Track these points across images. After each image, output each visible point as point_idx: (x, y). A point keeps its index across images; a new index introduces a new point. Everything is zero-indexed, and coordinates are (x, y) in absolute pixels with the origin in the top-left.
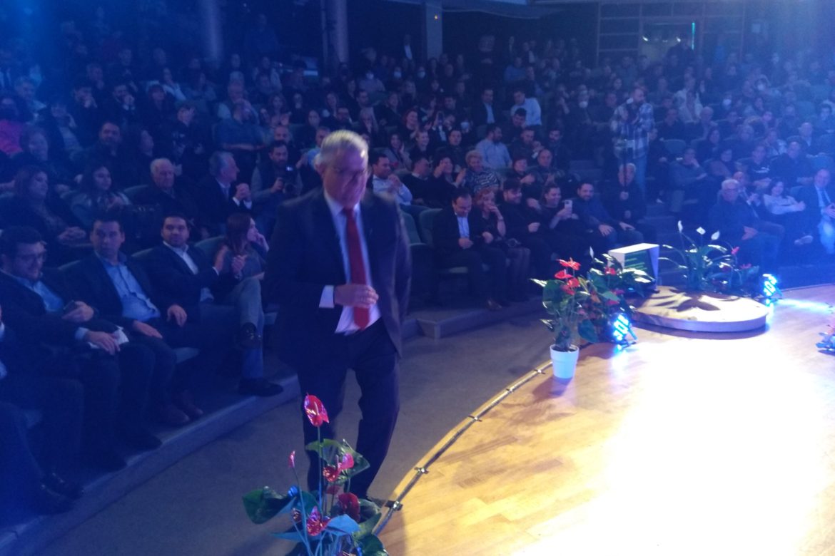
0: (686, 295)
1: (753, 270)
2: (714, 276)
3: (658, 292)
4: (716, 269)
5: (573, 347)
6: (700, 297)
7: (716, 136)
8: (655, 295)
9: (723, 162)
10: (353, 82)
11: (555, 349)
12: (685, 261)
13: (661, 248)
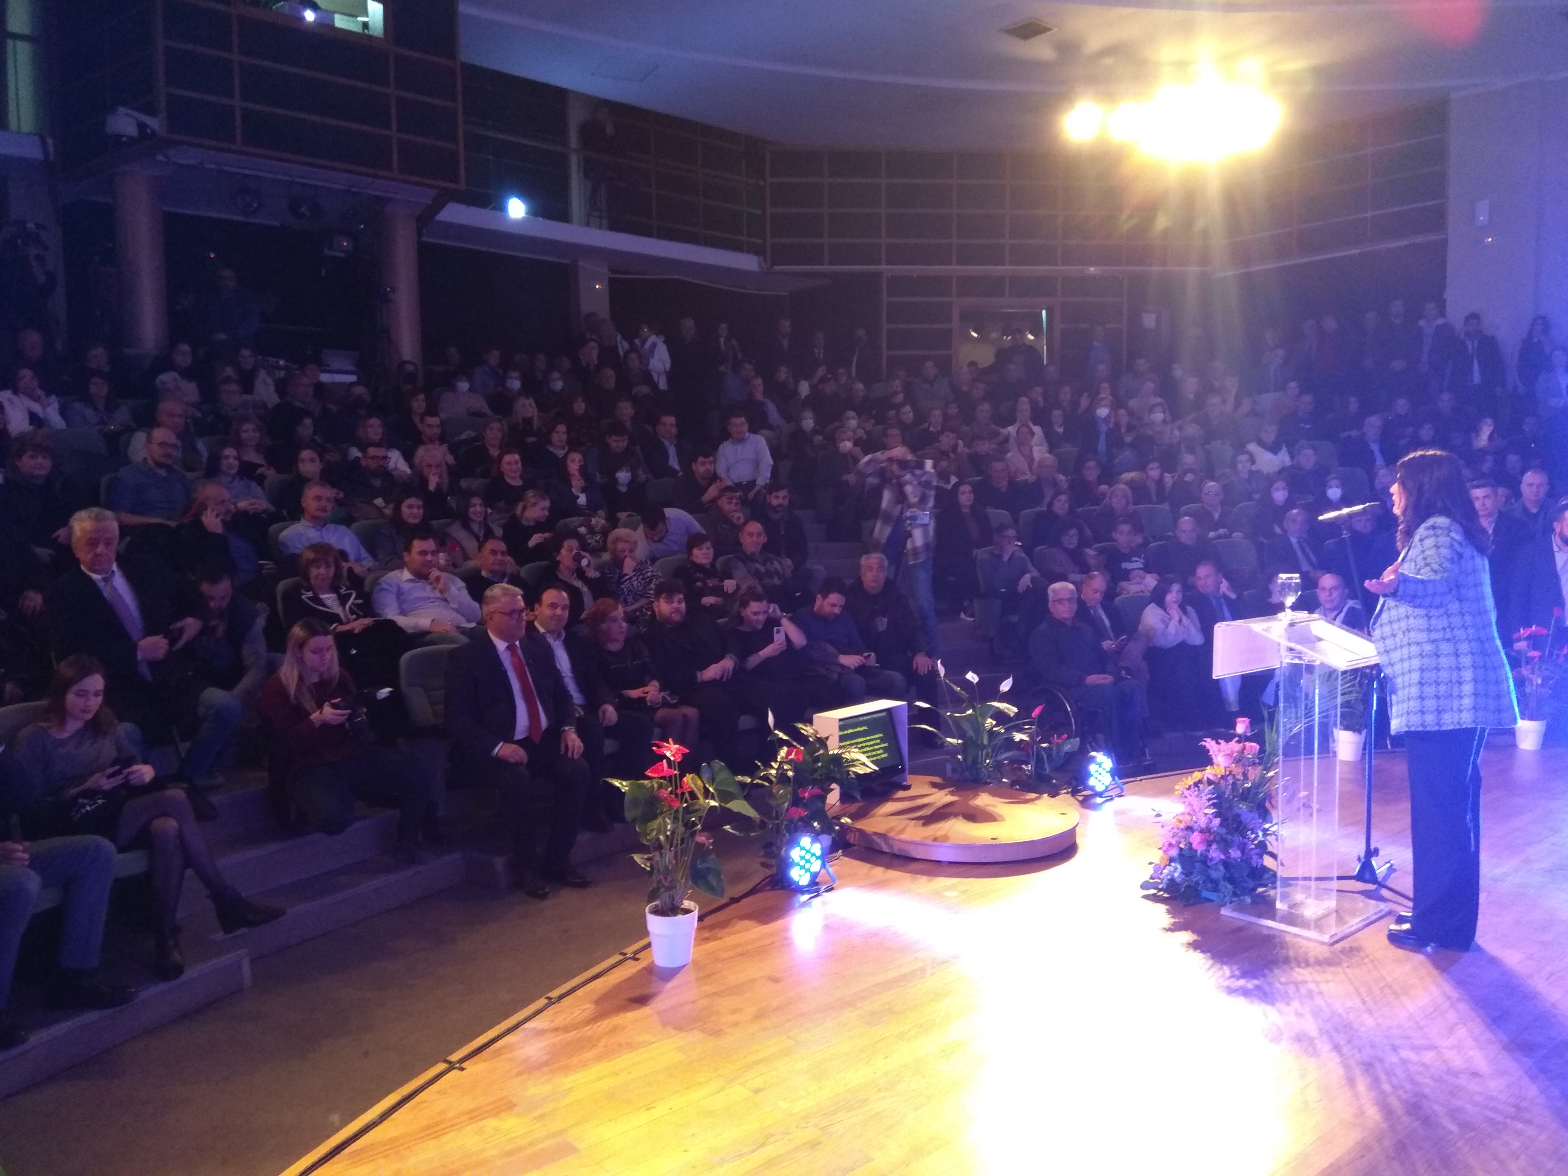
0: (952, 793)
1: (1071, 745)
2: (1005, 756)
3: (908, 788)
4: (1010, 743)
5: (687, 904)
6: (976, 795)
7: (1061, 505)
8: (901, 794)
9: (1066, 550)
10: (421, 397)
11: (656, 912)
12: (954, 730)
13: (911, 706)
